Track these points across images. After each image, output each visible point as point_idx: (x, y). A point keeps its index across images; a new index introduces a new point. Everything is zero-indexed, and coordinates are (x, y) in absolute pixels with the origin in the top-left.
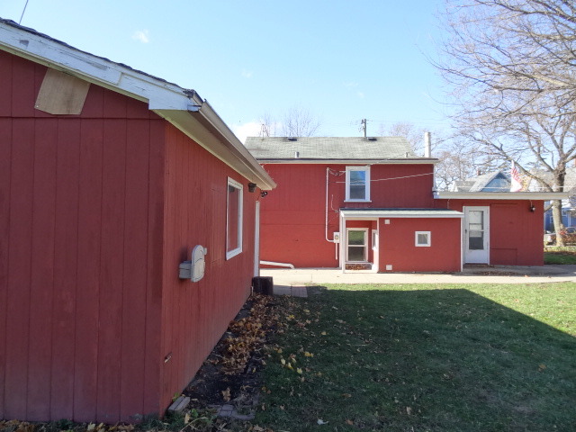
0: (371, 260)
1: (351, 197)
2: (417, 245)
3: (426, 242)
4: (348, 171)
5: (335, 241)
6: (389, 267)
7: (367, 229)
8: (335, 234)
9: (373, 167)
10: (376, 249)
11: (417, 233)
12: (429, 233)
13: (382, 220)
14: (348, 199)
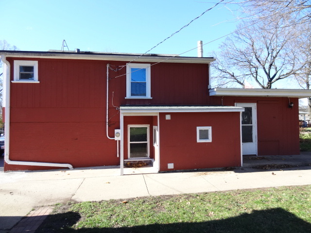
0: (152, 156)
1: (132, 94)
2: (199, 141)
3: (207, 138)
4: (129, 67)
5: (116, 138)
6: (171, 166)
7: (148, 126)
8: (116, 131)
10: (157, 146)
11: (198, 129)
12: (210, 129)
13: (162, 115)
14: (129, 96)
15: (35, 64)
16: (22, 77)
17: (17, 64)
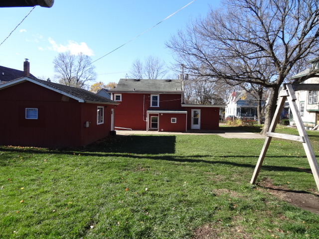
0: (157, 127)
1: (152, 105)
2: (172, 122)
3: (175, 122)
4: (152, 96)
5: (146, 121)
6: (162, 130)
8: (147, 118)
9: (160, 95)
11: (172, 118)
12: (176, 119)
13: (160, 114)
14: (151, 106)
15: (121, 95)
16: (117, 99)
17: (115, 95)
